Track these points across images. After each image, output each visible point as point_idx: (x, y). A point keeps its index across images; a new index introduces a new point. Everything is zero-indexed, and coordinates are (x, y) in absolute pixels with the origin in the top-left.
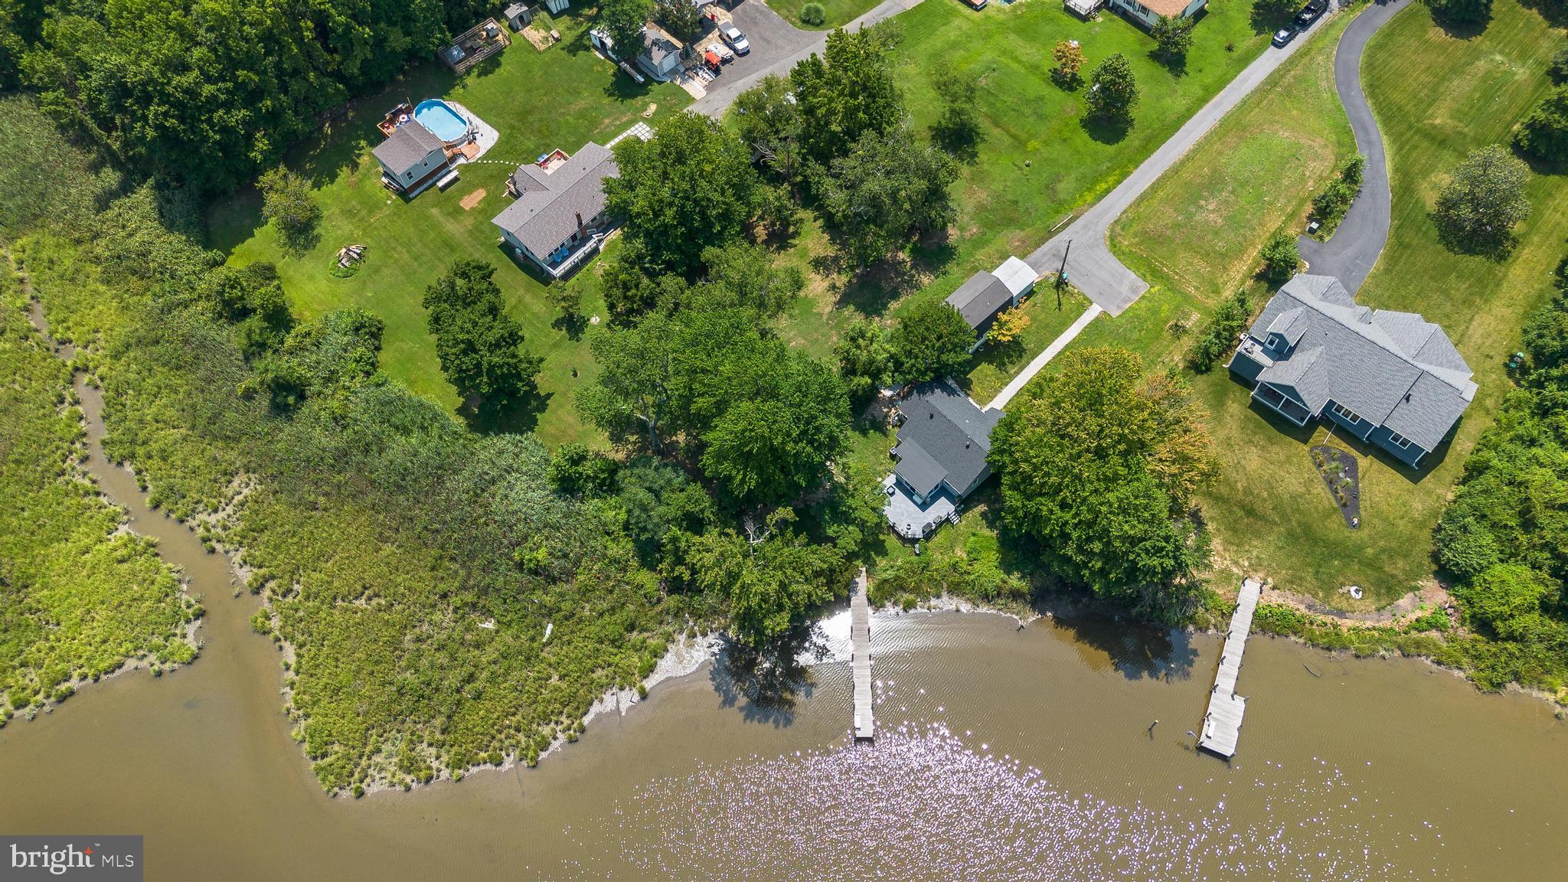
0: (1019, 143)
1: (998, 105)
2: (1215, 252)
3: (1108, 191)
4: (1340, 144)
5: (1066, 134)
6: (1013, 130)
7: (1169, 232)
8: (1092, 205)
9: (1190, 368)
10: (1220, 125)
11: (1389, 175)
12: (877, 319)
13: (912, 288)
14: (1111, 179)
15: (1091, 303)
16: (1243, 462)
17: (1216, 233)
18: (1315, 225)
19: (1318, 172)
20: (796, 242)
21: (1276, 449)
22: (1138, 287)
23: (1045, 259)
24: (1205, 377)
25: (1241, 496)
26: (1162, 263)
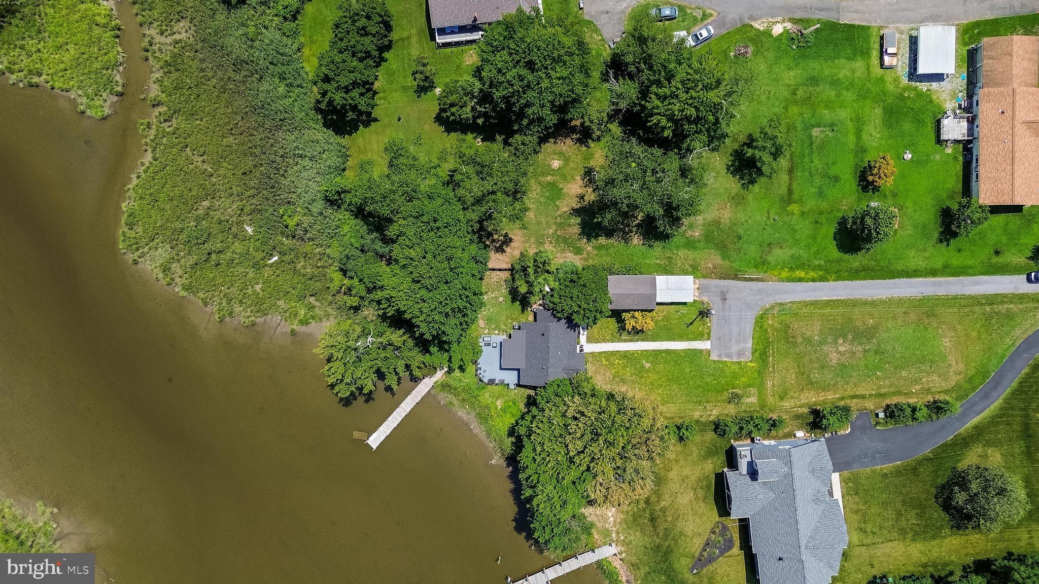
0: (789, 198)
1: (806, 160)
2: (808, 376)
3: (800, 280)
4: (970, 380)
5: (823, 219)
6: (795, 186)
7: (800, 340)
8: (782, 281)
9: (715, 424)
10: (921, 299)
11: (968, 425)
12: (585, 240)
13: (623, 238)
14: (812, 274)
15: (709, 339)
16: (679, 495)
17: (823, 367)
18: (882, 415)
19: (931, 385)
20: (592, 144)
21: (703, 505)
22: (744, 354)
23: (715, 290)
24: (715, 436)
25: (657, 508)
26: (773, 355)
